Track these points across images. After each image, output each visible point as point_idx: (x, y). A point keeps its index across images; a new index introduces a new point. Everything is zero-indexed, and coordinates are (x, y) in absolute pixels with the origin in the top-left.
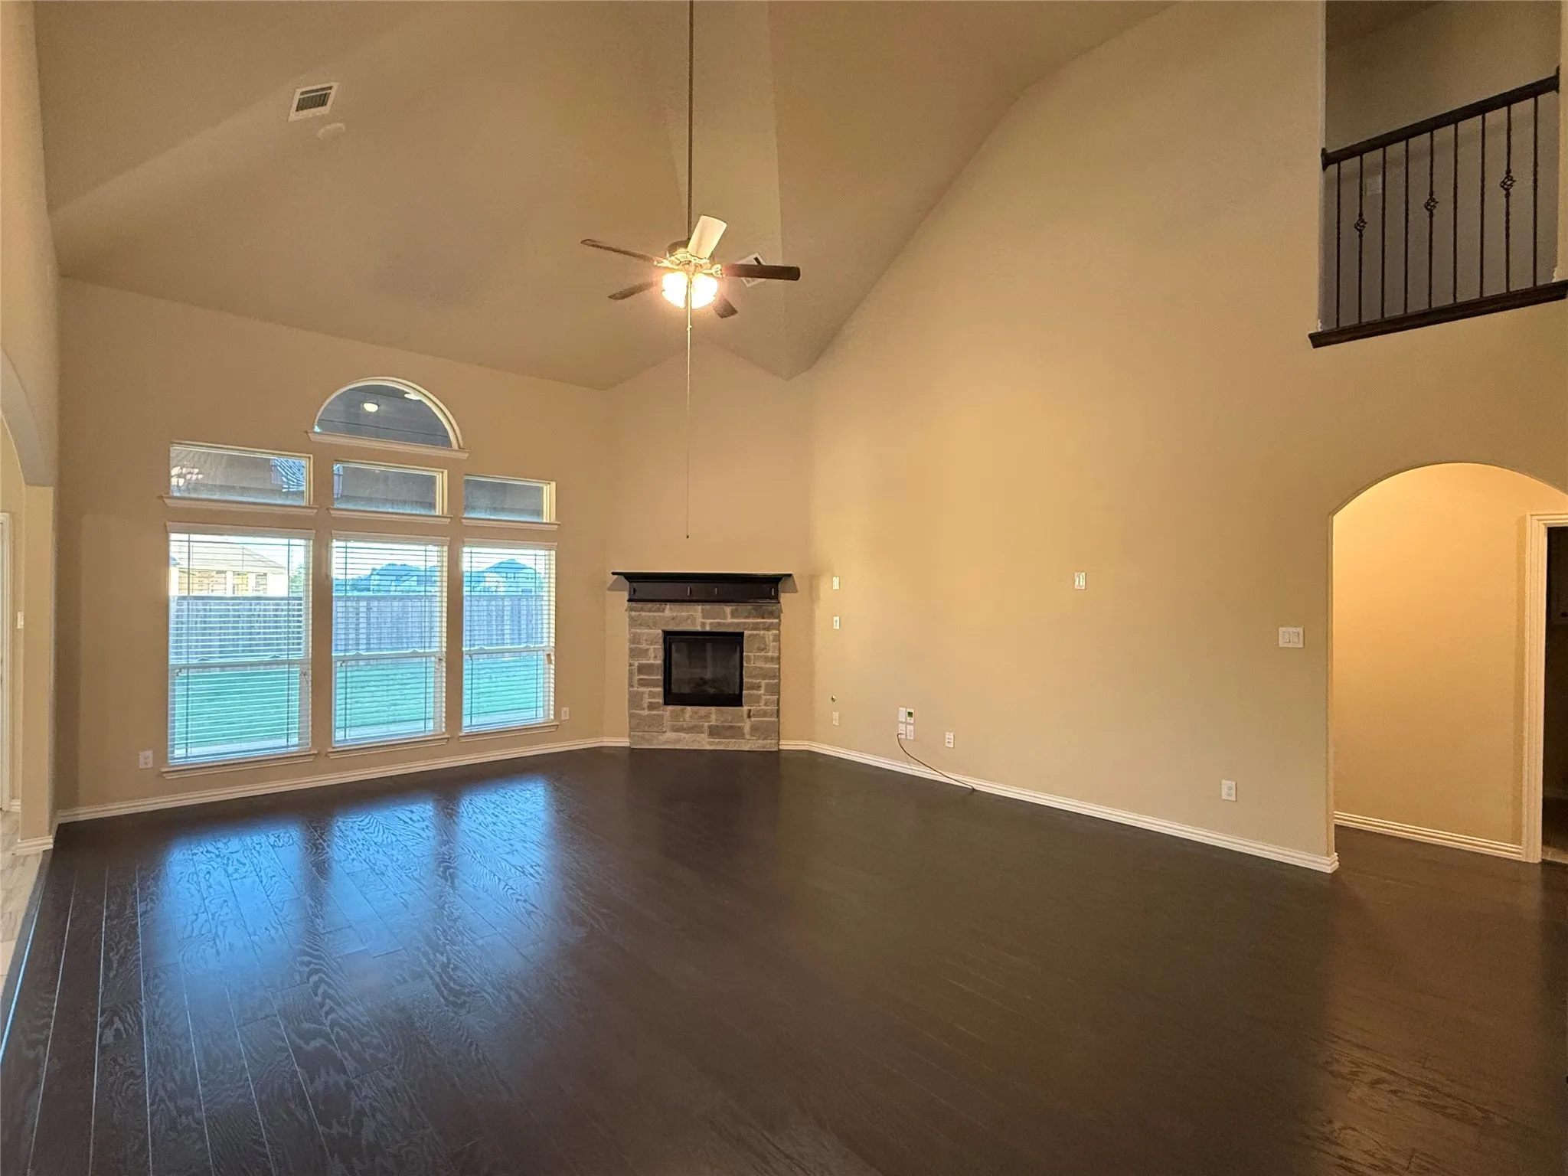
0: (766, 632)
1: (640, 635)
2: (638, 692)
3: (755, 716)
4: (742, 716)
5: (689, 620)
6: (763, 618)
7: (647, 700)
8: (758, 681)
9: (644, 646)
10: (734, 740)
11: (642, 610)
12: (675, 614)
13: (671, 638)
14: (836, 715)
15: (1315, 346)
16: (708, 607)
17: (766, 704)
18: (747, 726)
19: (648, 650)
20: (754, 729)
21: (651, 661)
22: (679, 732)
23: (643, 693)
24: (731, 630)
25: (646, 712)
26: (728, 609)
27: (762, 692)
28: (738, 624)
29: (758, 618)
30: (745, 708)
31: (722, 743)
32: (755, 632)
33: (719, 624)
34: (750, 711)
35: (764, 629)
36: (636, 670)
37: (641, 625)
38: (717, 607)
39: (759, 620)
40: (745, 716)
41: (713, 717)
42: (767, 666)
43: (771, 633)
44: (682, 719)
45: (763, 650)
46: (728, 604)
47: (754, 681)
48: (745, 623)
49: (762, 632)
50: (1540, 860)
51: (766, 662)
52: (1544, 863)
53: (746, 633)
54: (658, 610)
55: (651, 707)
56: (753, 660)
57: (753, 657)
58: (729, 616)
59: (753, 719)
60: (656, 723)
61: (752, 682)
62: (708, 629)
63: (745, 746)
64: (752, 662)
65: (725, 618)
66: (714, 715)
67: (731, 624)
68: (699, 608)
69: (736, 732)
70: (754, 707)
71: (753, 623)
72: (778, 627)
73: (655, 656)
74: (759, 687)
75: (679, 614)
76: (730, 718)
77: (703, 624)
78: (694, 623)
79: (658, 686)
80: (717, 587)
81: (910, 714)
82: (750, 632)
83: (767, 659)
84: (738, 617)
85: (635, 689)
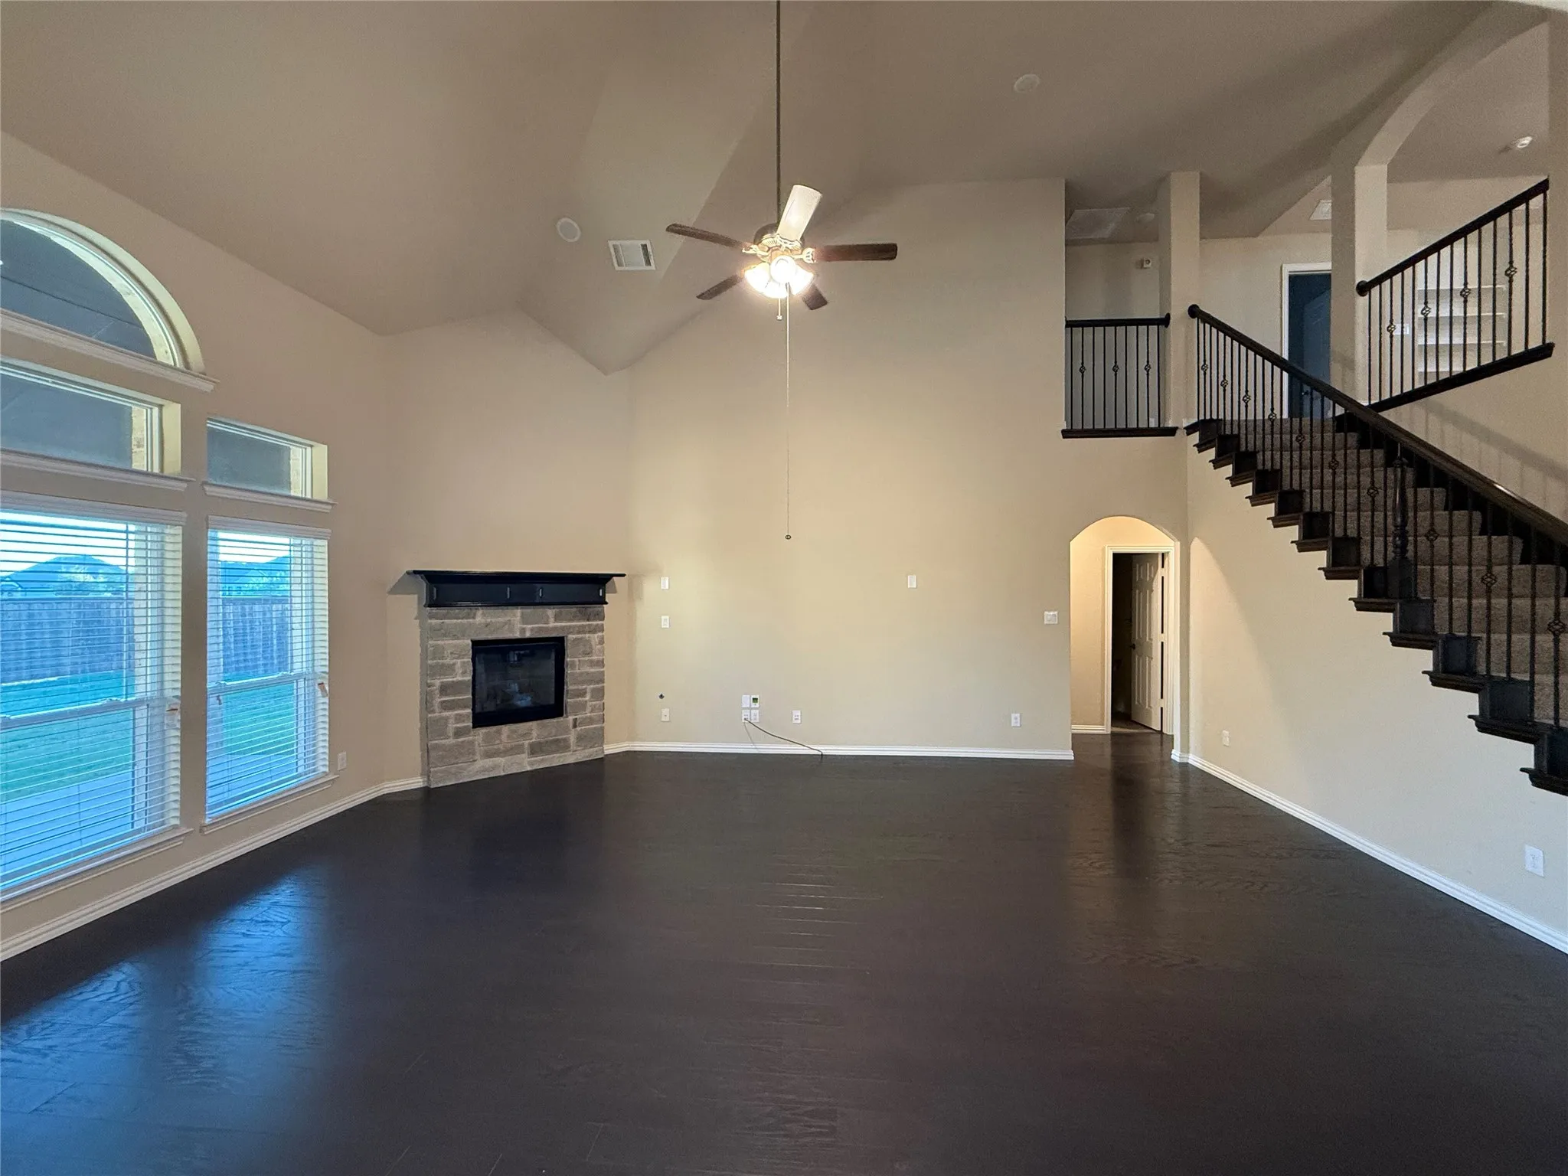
0: (591, 635)
1: (443, 648)
2: (442, 718)
3: (581, 724)
4: (568, 727)
5: (507, 626)
6: (588, 620)
7: (452, 726)
8: (584, 687)
9: (448, 661)
10: (558, 755)
11: (445, 617)
12: (489, 620)
13: (482, 649)
14: (666, 711)
15: (1064, 437)
16: (529, 610)
17: (592, 712)
18: (572, 737)
19: (454, 664)
20: (580, 738)
21: (459, 678)
22: (494, 757)
23: (447, 719)
24: (554, 635)
25: (451, 741)
26: (551, 612)
27: (588, 698)
28: (563, 628)
29: (584, 620)
30: (571, 718)
31: (546, 760)
32: (580, 636)
33: (540, 629)
34: (575, 720)
35: (590, 632)
36: (437, 691)
37: (445, 635)
38: (539, 610)
39: (584, 623)
40: (571, 726)
41: (534, 734)
42: (593, 670)
43: (596, 635)
44: (498, 742)
45: (588, 654)
46: (552, 607)
47: (580, 687)
48: (570, 627)
49: (587, 635)
50: (1109, 732)
51: (591, 666)
52: (1113, 734)
53: (571, 637)
54: (467, 617)
55: (458, 733)
56: (576, 666)
57: (578, 663)
58: (552, 620)
59: (578, 729)
60: (467, 751)
61: (578, 690)
62: (528, 635)
63: (570, 758)
64: (577, 667)
65: (547, 621)
66: (534, 730)
67: (555, 628)
68: (518, 612)
69: (561, 745)
70: (580, 716)
71: (580, 626)
72: (601, 629)
73: (462, 671)
74: (583, 694)
75: (493, 620)
76: (554, 731)
77: (523, 630)
78: (511, 630)
79: (465, 707)
80: (541, 588)
81: (755, 700)
82: (574, 636)
83: (592, 664)
84: (561, 620)
85: (437, 714)
